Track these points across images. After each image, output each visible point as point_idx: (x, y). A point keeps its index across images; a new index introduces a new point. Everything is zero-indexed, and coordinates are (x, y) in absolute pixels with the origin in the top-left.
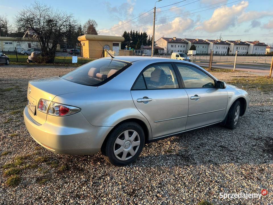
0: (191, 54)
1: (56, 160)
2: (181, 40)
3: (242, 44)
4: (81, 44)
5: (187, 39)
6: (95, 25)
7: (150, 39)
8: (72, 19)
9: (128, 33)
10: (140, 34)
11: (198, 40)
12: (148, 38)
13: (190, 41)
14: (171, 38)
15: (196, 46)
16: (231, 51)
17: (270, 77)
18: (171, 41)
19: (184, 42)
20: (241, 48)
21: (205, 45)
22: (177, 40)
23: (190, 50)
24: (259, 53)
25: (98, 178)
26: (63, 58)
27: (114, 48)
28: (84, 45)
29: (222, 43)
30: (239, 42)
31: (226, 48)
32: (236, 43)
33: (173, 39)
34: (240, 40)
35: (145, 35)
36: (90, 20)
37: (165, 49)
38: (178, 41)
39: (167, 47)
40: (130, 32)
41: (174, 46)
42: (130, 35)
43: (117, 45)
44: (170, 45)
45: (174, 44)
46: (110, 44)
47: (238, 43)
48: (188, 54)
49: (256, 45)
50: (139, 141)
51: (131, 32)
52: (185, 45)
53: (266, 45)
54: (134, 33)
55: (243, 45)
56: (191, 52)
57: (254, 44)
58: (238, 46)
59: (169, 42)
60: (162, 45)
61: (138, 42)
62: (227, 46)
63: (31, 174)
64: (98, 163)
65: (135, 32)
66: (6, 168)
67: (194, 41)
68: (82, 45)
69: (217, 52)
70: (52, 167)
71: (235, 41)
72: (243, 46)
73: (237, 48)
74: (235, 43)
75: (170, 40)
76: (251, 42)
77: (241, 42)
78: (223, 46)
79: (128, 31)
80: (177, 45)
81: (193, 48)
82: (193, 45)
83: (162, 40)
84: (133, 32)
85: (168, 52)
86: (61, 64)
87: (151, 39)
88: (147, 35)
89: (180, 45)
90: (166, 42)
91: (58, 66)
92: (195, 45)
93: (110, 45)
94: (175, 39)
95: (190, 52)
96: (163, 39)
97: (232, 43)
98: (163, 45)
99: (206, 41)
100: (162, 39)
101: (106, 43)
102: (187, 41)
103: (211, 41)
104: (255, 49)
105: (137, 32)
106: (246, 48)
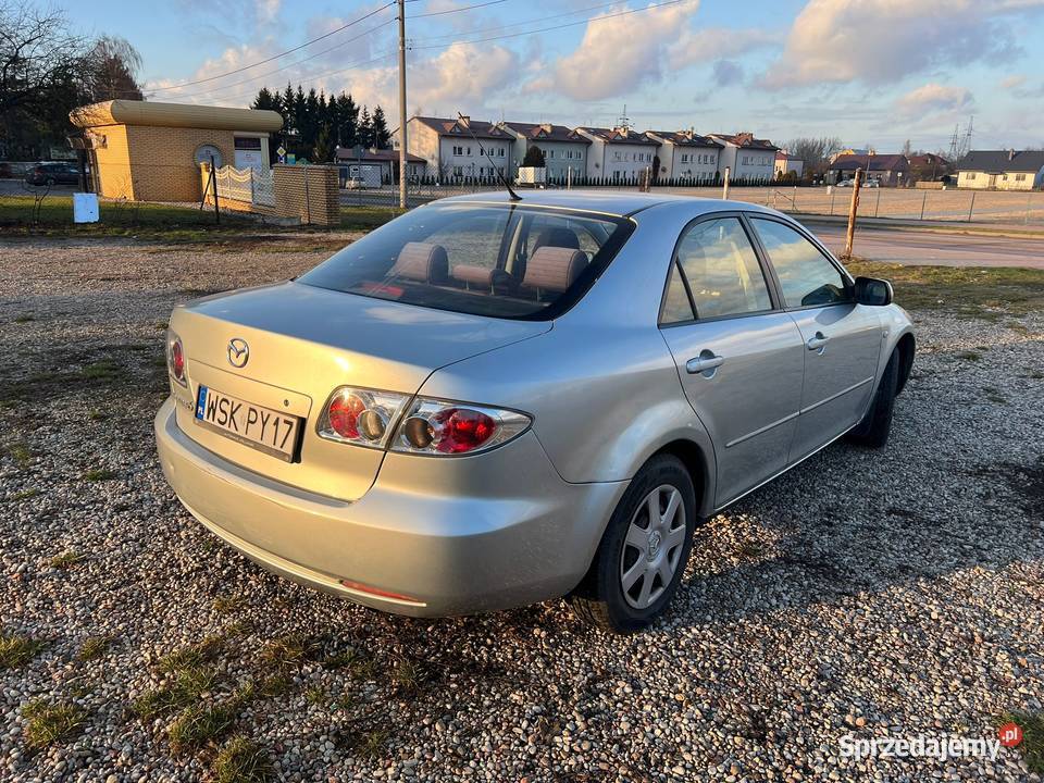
0: (531, 180)
1: (348, 643)
2: (488, 126)
3: (700, 143)
4: (89, 143)
5: (511, 125)
6: (131, 58)
7: (367, 123)
8: (61, 32)
9: (277, 97)
10: (327, 101)
11: (549, 130)
12: (360, 118)
13: (521, 133)
14: (451, 121)
15: (545, 152)
16: (664, 170)
17: (849, 258)
18: (451, 132)
19: (500, 136)
20: (696, 158)
21: (575, 149)
22: (474, 126)
23: (524, 166)
24: (753, 177)
25: (580, 691)
26: (32, 202)
27: (240, 155)
28: (104, 145)
29: (635, 140)
30: (690, 137)
31: (649, 157)
32: (679, 141)
33: (458, 125)
34: (693, 129)
35: (345, 107)
36: (107, 40)
37: (430, 161)
38: (477, 132)
39: (437, 155)
40: (283, 94)
41: (465, 151)
42: (285, 105)
43: (254, 144)
44: (449, 145)
45: (465, 145)
46: (225, 140)
47: (685, 140)
48: (518, 181)
49: (744, 148)
50: (683, 526)
51: (289, 92)
52: (506, 147)
53: (773, 149)
54: (300, 96)
55: (703, 147)
56: (528, 174)
57: (737, 144)
58: (689, 152)
59: (443, 136)
60: (419, 146)
61: (321, 135)
62: (651, 151)
63: (287, 720)
64: (536, 631)
65: (306, 95)
66: (157, 716)
67: (535, 133)
68: (95, 145)
69: (618, 173)
70: (361, 679)
71: (675, 134)
72: (702, 152)
73: (685, 158)
74: (675, 140)
75: (449, 127)
76: (728, 138)
77: (694, 137)
78: (638, 150)
79: (277, 89)
80: (475, 146)
81: (534, 159)
82: (535, 150)
83: (417, 126)
84: (295, 91)
85: (442, 172)
86: (24, 230)
87: (372, 121)
88: (356, 107)
89: (487, 146)
90: (433, 135)
91: (11, 236)
92: (542, 147)
93: (222, 146)
94: (464, 123)
95: (525, 173)
96: (421, 124)
97: (667, 142)
98: (424, 146)
99: (579, 131)
100: (417, 122)
101: (206, 136)
102: (510, 131)
103: (597, 132)
104: (740, 160)
105: (312, 93)
106: (712, 157)
